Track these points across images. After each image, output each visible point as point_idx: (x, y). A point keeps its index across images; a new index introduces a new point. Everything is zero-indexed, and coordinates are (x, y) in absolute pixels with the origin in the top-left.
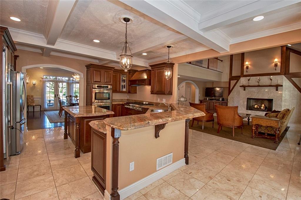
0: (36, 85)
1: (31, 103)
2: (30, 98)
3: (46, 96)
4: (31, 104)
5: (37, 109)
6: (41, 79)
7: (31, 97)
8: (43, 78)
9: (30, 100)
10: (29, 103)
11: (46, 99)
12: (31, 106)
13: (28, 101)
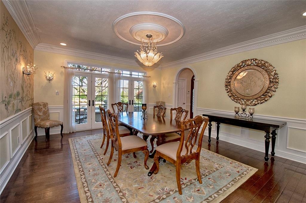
0: (52, 82)
1: (43, 120)
2: (40, 110)
3: (73, 100)
4: (42, 123)
5: (55, 131)
6: (63, 70)
7: (42, 107)
8: (66, 68)
9: (39, 113)
10: (39, 120)
11: (73, 104)
12: (41, 127)
13: (36, 116)
